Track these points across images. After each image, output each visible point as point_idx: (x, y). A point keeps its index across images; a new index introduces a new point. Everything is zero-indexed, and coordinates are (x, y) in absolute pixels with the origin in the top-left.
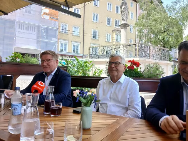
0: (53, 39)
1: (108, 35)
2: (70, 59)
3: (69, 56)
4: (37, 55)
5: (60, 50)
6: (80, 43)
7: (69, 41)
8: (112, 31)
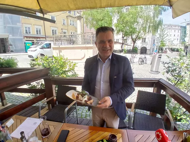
0: (18, 24)
1: (63, 20)
2: (35, 40)
3: (34, 37)
4: (5, 38)
5: (25, 33)
6: (42, 26)
7: (31, 24)
8: (67, 17)
